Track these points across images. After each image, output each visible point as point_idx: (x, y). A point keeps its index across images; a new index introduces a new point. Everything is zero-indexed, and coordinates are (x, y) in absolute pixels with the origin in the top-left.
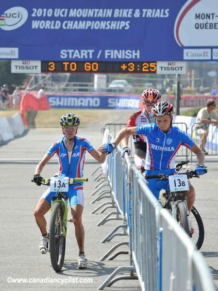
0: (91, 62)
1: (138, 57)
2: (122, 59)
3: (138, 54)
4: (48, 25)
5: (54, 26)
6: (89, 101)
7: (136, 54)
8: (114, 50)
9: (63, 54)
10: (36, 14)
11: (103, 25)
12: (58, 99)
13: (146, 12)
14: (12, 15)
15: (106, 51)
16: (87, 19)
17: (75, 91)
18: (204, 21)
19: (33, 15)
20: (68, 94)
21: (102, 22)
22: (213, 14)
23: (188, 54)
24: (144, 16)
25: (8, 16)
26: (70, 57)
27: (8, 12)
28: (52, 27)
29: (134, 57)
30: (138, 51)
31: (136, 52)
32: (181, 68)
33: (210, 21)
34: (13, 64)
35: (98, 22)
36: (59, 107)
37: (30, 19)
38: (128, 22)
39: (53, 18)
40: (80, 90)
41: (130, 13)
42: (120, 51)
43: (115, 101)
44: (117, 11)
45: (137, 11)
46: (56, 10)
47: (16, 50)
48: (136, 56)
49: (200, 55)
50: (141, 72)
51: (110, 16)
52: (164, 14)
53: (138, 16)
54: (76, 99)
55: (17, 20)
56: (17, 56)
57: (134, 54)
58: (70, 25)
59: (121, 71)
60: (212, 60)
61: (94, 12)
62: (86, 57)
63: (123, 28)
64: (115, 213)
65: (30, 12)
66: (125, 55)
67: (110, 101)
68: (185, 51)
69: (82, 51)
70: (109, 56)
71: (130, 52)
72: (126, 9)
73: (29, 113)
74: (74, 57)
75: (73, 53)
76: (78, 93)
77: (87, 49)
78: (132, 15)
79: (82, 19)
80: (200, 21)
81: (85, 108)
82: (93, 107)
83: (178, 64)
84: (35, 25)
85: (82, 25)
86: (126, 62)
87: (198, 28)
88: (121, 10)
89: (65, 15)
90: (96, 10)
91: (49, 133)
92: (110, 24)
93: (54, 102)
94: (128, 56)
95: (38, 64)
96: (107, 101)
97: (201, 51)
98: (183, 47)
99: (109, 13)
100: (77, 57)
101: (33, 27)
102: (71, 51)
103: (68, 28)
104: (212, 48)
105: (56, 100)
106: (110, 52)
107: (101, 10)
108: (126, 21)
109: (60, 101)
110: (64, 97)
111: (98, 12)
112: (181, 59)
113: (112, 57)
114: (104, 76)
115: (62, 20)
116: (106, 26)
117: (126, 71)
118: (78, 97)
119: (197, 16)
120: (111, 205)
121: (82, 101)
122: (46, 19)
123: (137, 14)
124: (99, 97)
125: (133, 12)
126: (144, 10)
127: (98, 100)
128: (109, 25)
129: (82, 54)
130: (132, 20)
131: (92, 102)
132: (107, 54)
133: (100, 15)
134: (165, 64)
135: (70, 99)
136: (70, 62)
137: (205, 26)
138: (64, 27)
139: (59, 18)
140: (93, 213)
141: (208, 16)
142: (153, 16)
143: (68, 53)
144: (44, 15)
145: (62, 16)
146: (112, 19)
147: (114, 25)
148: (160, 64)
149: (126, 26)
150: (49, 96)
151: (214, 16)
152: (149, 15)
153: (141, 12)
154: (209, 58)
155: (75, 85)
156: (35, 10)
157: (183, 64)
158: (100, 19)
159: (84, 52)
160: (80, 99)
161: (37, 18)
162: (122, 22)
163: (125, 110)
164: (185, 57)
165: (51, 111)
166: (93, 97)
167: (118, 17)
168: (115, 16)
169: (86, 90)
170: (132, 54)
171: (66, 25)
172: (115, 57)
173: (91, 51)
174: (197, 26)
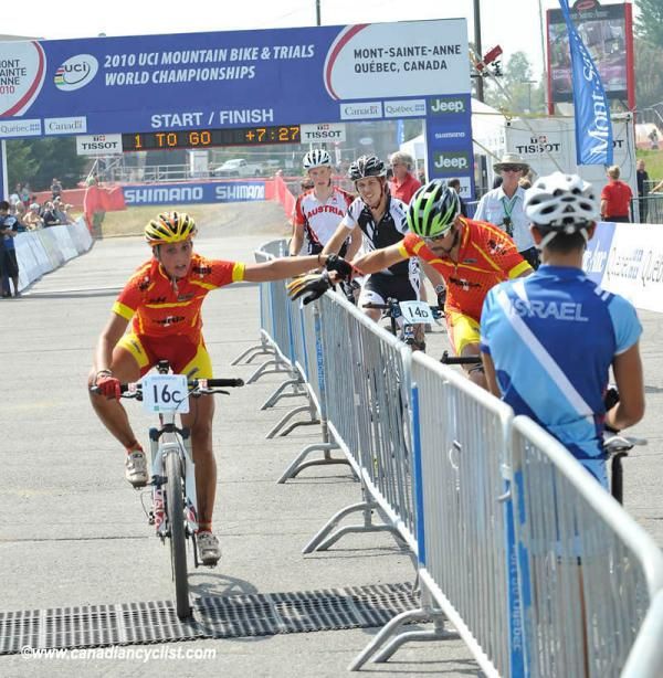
0: (200, 132)
1: (271, 120)
2: (246, 123)
3: (271, 115)
4: (129, 78)
5: (139, 79)
6: (186, 193)
7: (268, 116)
8: (233, 111)
9: (156, 122)
10: (111, 63)
11: (214, 74)
12: (138, 192)
13: (279, 51)
14: (74, 68)
15: (222, 113)
16: (189, 66)
17: (163, 177)
18: (368, 61)
19: (107, 65)
20: (153, 183)
21: (213, 70)
22: (380, 50)
23: (346, 112)
24: (276, 57)
25: (69, 69)
26: (167, 125)
27: (68, 63)
28: (137, 82)
29: (264, 120)
30: (271, 111)
31: (268, 112)
32: (338, 133)
33: (377, 60)
34: (80, 141)
35: (206, 70)
36: (141, 204)
37: (102, 72)
38: (253, 67)
39: (137, 68)
40: (171, 176)
41: (254, 53)
42: (243, 112)
43: (226, 190)
44: (234, 52)
45: (266, 50)
46: (141, 55)
47: (83, 120)
48: (268, 118)
49: (367, 112)
50: (278, 141)
51: (224, 59)
52: (307, 52)
53: (267, 57)
54: (166, 191)
55: (83, 73)
56: (84, 130)
57: (265, 115)
58: (164, 77)
59: (245, 143)
60: (384, 118)
61: (200, 55)
62: (191, 124)
63: (246, 76)
64: (272, 363)
65: (102, 61)
66: (251, 117)
67: (218, 190)
68: (343, 107)
69: (184, 115)
70: (227, 121)
71: (259, 112)
72: (249, 47)
73: (96, 216)
74: (172, 125)
75: (170, 119)
76: (168, 181)
77: (192, 113)
78: (259, 56)
79: (181, 66)
80: (362, 61)
81: (181, 202)
82: (193, 202)
83: (333, 127)
84: (110, 79)
85: (182, 76)
86: (253, 128)
87: (359, 71)
88: (241, 50)
89: (156, 63)
90: (203, 52)
91: (129, 244)
92: (225, 72)
93: (132, 196)
94: (256, 119)
95: (118, 138)
96: (215, 190)
97: (367, 106)
98: (340, 101)
99: (223, 55)
100: (176, 125)
101: (107, 84)
102: (167, 116)
103: (161, 81)
104: (382, 100)
105: (135, 194)
106: (228, 115)
107: (210, 51)
108: (249, 67)
109: (141, 194)
110: (148, 188)
111: (205, 55)
112: (337, 119)
113: (231, 122)
114: (205, 153)
115: (150, 69)
116: (219, 75)
117: (255, 142)
118: (169, 187)
119: (357, 54)
120: (261, 351)
121: (175, 193)
122: (126, 69)
123: (266, 55)
124: (203, 185)
125: (260, 52)
126: (277, 49)
127: (201, 190)
128: (223, 74)
129: (185, 120)
130: (259, 63)
131: (192, 194)
132: (222, 118)
133: (209, 58)
134: (313, 128)
135: (156, 191)
136: (166, 133)
137: (369, 68)
138: (155, 81)
139: (147, 68)
140: (234, 364)
141: (374, 53)
142: (290, 56)
143: (163, 120)
144: (123, 65)
145: (151, 63)
146: (228, 63)
147: (231, 73)
148: (305, 129)
149: (249, 73)
150: (124, 189)
151: (383, 52)
152: (284, 54)
153: (273, 52)
154: (380, 115)
155: (164, 169)
156: (108, 57)
157: (341, 127)
158: (210, 65)
159: (187, 117)
160: (172, 190)
161: (113, 70)
162: (243, 68)
163: (244, 203)
164: (343, 117)
165: (131, 211)
166: (192, 186)
167: (237, 60)
168: (232, 59)
169: (181, 176)
170: (261, 115)
171: (158, 77)
172: (236, 121)
173: (198, 115)
174: (359, 68)
